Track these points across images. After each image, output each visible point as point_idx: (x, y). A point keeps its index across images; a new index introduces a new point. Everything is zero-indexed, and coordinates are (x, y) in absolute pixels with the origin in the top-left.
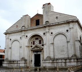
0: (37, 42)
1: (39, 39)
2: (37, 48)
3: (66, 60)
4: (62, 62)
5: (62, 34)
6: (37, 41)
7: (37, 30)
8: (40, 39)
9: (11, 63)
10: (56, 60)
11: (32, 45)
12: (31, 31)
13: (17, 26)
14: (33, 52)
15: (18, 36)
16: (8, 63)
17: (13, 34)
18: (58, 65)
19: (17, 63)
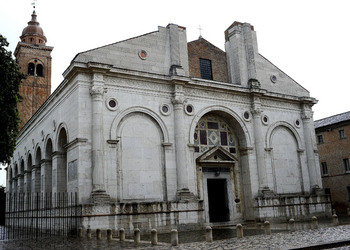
0: (214, 138)
1: (221, 129)
2: (216, 158)
3: (307, 198)
4: (300, 204)
5: (287, 128)
6: (216, 135)
7: (224, 97)
8: (223, 130)
9: (135, 214)
10: (289, 198)
11: (199, 145)
12: (205, 94)
13: (143, 52)
14: (204, 170)
15: (149, 98)
16: (117, 211)
17: (124, 83)
18: (294, 211)
19: (168, 213)
